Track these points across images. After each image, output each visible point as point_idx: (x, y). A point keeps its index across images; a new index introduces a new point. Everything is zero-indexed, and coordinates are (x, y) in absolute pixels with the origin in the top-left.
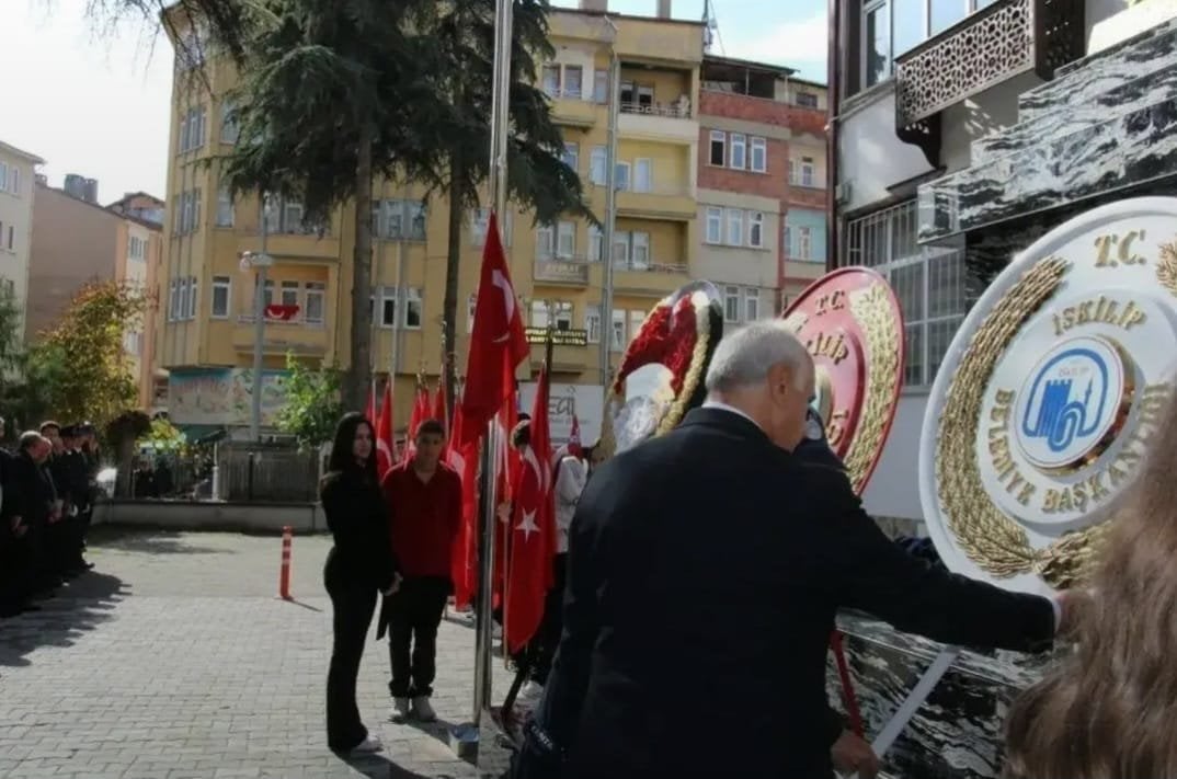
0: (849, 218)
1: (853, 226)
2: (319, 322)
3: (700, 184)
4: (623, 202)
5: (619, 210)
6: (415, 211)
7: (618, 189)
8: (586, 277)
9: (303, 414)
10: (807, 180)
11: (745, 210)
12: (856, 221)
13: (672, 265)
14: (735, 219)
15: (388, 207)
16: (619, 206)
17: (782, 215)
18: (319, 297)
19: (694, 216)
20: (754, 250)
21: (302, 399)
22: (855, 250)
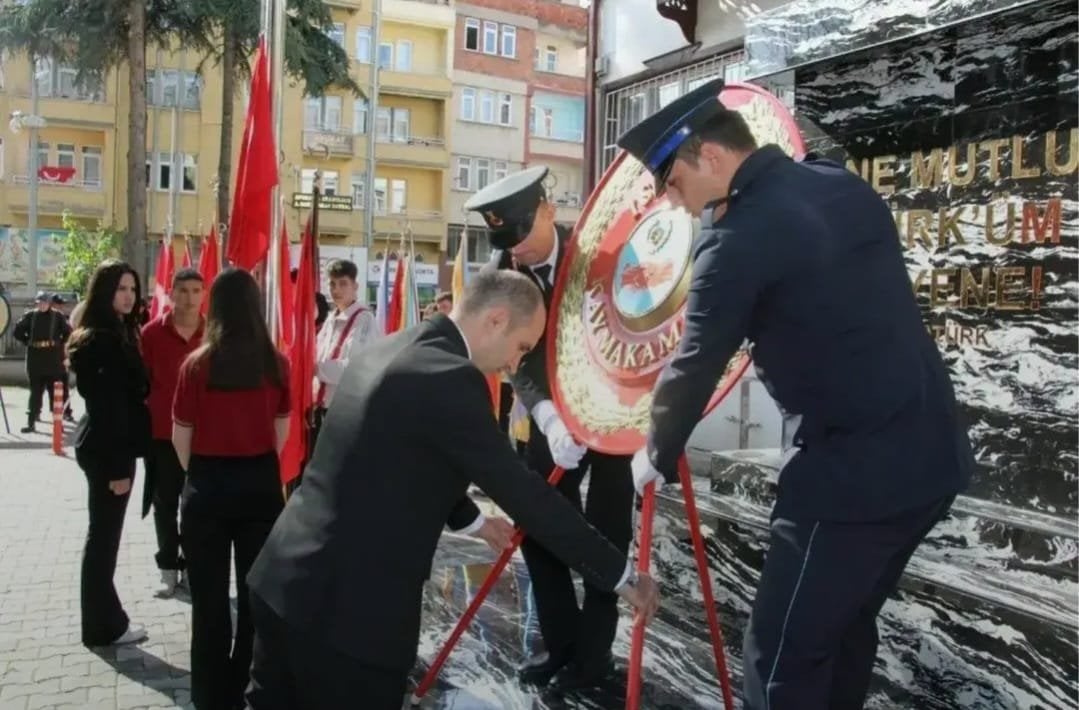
0: (608, 89)
1: (611, 97)
2: (96, 184)
3: (456, 66)
4: (387, 81)
5: (382, 88)
6: (188, 81)
7: (381, 68)
8: (351, 148)
9: (80, 272)
10: (551, 66)
11: (497, 91)
12: (613, 93)
13: (429, 139)
14: (487, 99)
15: (163, 78)
16: (382, 83)
17: (529, 96)
18: (96, 161)
19: (451, 95)
20: (504, 128)
21: (80, 258)
22: (612, 120)
